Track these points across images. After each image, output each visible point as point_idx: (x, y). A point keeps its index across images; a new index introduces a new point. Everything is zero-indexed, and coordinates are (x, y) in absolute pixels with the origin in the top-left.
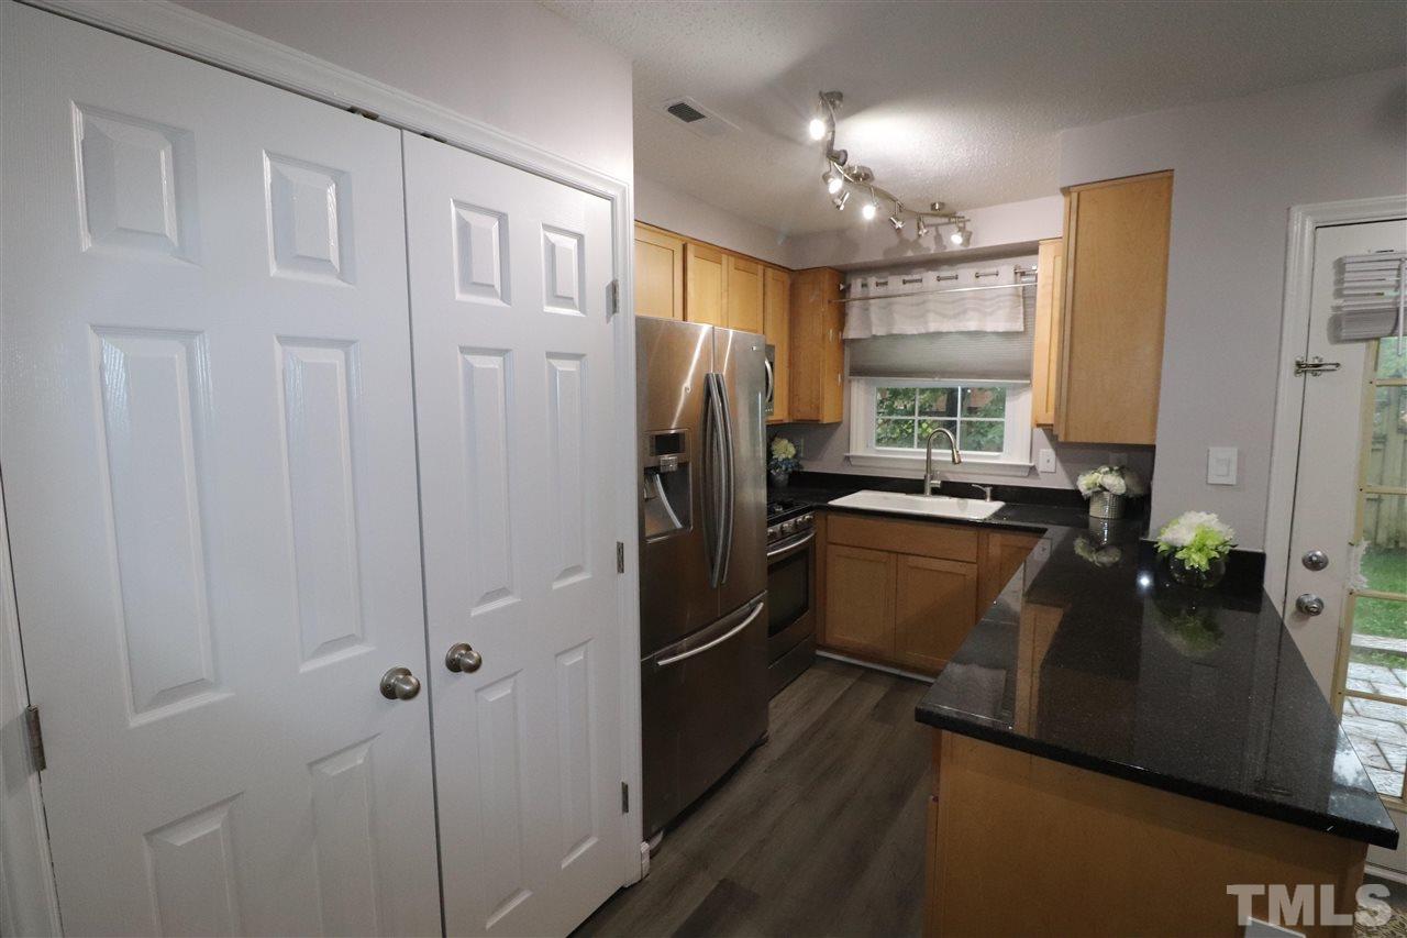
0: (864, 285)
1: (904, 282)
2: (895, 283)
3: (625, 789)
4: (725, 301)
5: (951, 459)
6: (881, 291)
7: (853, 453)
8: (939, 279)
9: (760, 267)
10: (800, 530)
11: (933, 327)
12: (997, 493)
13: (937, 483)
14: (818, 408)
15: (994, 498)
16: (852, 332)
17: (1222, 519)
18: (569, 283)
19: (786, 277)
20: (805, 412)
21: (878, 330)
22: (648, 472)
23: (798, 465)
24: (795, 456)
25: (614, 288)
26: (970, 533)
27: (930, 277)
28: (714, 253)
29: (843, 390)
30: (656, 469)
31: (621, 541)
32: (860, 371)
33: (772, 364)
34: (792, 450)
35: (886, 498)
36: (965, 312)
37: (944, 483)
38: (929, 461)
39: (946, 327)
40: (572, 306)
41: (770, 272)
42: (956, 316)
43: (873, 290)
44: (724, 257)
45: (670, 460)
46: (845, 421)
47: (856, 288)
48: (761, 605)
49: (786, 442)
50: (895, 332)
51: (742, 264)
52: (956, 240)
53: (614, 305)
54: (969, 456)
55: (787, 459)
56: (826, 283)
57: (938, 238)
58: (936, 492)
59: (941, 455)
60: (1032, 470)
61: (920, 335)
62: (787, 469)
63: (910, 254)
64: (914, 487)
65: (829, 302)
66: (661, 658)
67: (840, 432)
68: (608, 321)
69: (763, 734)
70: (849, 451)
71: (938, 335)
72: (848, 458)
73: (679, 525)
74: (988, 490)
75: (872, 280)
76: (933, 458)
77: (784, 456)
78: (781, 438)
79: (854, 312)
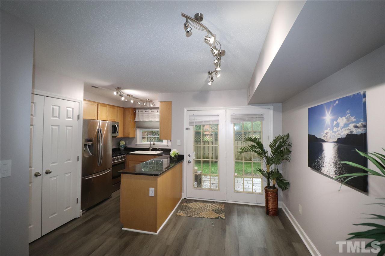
0: (138, 111)
1: (146, 111)
2: (144, 111)
3: (77, 199)
4: (107, 114)
6: (141, 112)
7: (137, 143)
8: (151, 111)
9: (116, 108)
10: (122, 158)
11: (150, 120)
12: (162, 150)
14: (129, 134)
15: (161, 151)
16: (136, 120)
17: (177, 150)
18: (70, 115)
19: (122, 109)
20: (126, 135)
21: (141, 120)
22: (85, 145)
23: (126, 146)
24: (125, 144)
25: (79, 116)
27: (150, 111)
28: (105, 105)
29: (135, 131)
30: (87, 145)
31: (78, 156)
32: (138, 127)
33: (118, 126)
34: (124, 143)
35: (142, 152)
36: (155, 117)
37: (153, 149)
38: (150, 144)
39: (153, 120)
40: (71, 119)
41: (118, 108)
42: (154, 118)
44: (107, 106)
45: (90, 143)
46: (136, 137)
47: (137, 112)
48: (110, 170)
49: (123, 141)
50: (144, 120)
51: (111, 107)
52: (152, 106)
53: (79, 118)
54: (156, 143)
56: (131, 110)
57: (150, 105)
58: (152, 150)
59: (152, 143)
60: (168, 145)
61: (148, 121)
62: (123, 147)
63: (145, 107)
64: (147, 149)
65: (131, 114)
66: (86, 178)
67: (135, 139)
68: (77, 121)
69: (110, 196)
71: (151, 121)
72: (136, 144)
73: (91, 155)
74: (160, 149)
75: (140, 111)
77: (122, 144)
78: (122, 140)
79: (137, 116)
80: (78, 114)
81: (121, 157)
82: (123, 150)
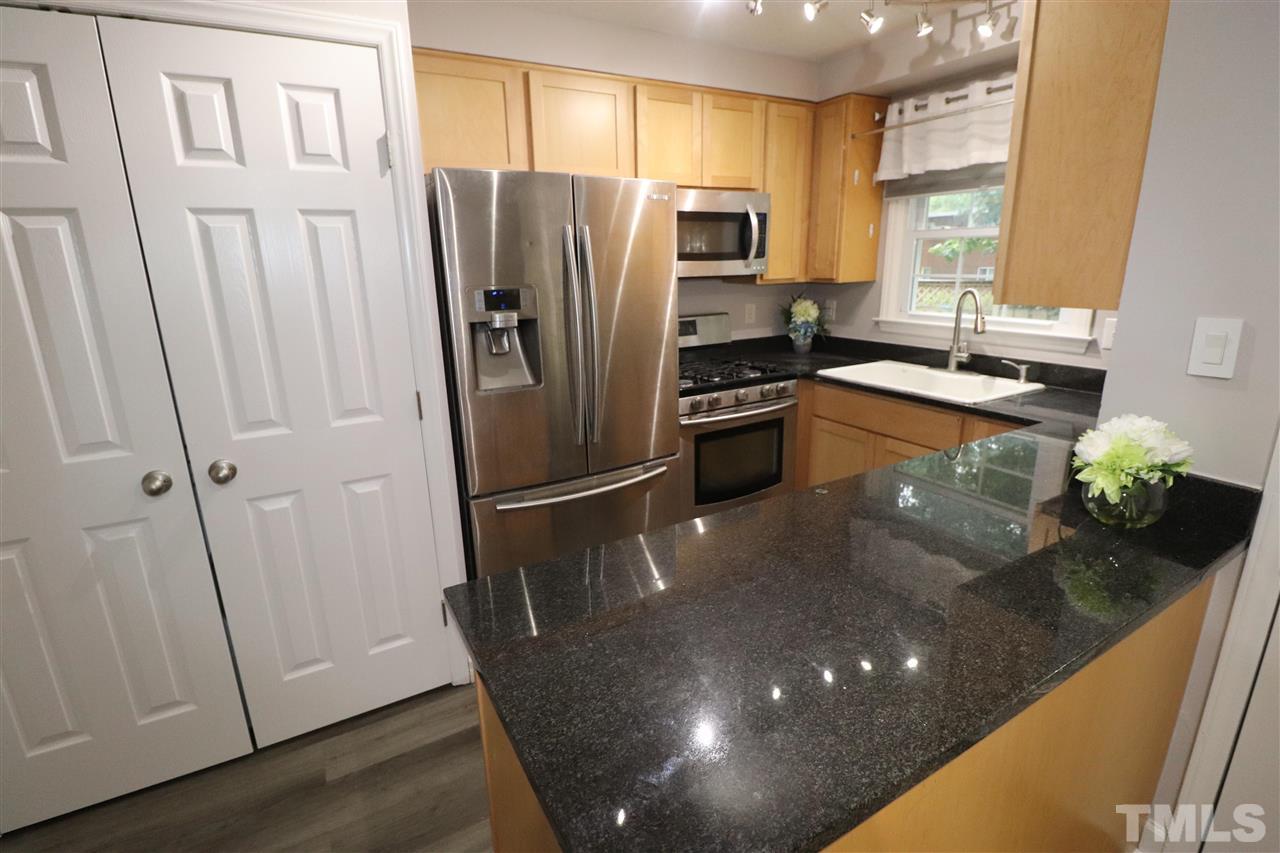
0: (901, 112)
1: (948, 101)
2: (936, 104)
4: (698, 147)
5: (973, 326)
6: (921, 115)
7: (882, 317)
8: (988, 91)
9: (759, 105)
10: (764, 398)
12: (1039, 372)
13: (964, 356)
14: (832, 265)
15: (1029, 379)
16: (886, 172)
18: (324, 139)
19: (801, 111)
20: (821, 271)
21: (913, 167)
23: (823, 330)
24: (820, 321)
26: (953, 419)
27: (978, 90)
28: (677, 92)
33: (760, 217)
34: (814, 313)
35: (904, 371)
37: (974, 357)
38: (957, 329)
41: (775, 108)
43: (910, 114)
44: (696, 97)
46: (877, 279)
47: (892, 117)
48: (664, 468)
49: (806, 302)
51: (725, 101)
52: (984, 32)
55: (808, 322)
56: (852, 116)
58: (962, 367)
60: (1092, 345)
61: (963, 169)
62: (807, 334)
63: (944, 64)
64: (935, 359)
65: (853, 137)
66: (501, 502)
67: (872, 293)
68: (383, 175)
70: (878, 315)
71: (981, 167)
72: (877, 323)
73: (532, 381)
74: (1023, 369)
75: (910, 103)
76: (962, 325)
77: (803, 319)
78: (805, 299)
79: (888, 147)
80: (381, 135)
81: (762, 389)
82: (807, 348)
